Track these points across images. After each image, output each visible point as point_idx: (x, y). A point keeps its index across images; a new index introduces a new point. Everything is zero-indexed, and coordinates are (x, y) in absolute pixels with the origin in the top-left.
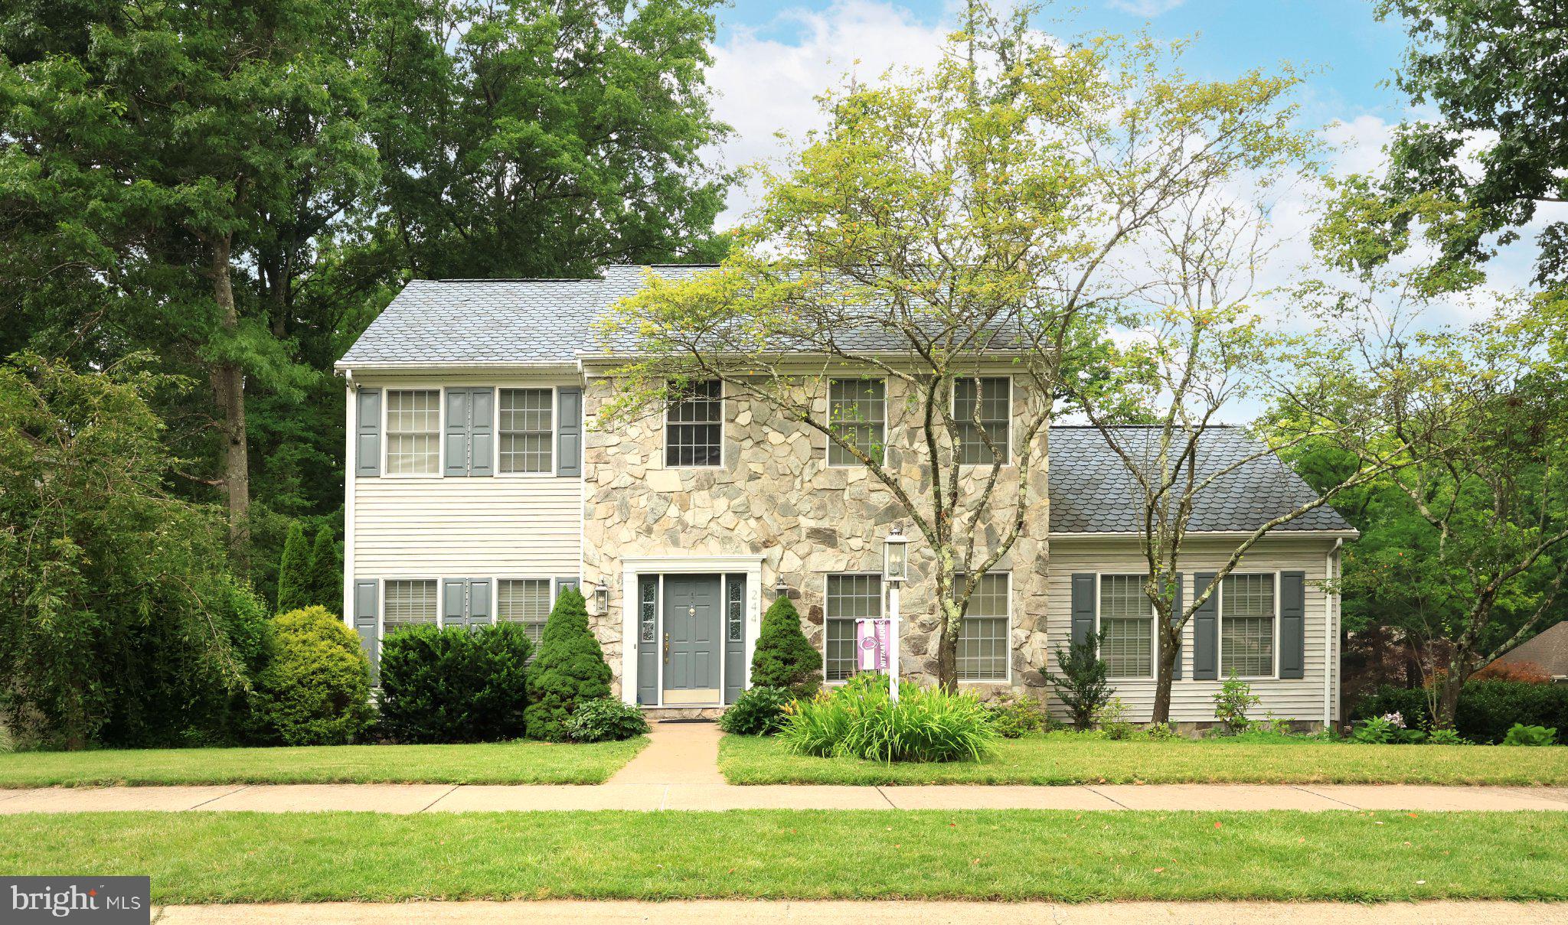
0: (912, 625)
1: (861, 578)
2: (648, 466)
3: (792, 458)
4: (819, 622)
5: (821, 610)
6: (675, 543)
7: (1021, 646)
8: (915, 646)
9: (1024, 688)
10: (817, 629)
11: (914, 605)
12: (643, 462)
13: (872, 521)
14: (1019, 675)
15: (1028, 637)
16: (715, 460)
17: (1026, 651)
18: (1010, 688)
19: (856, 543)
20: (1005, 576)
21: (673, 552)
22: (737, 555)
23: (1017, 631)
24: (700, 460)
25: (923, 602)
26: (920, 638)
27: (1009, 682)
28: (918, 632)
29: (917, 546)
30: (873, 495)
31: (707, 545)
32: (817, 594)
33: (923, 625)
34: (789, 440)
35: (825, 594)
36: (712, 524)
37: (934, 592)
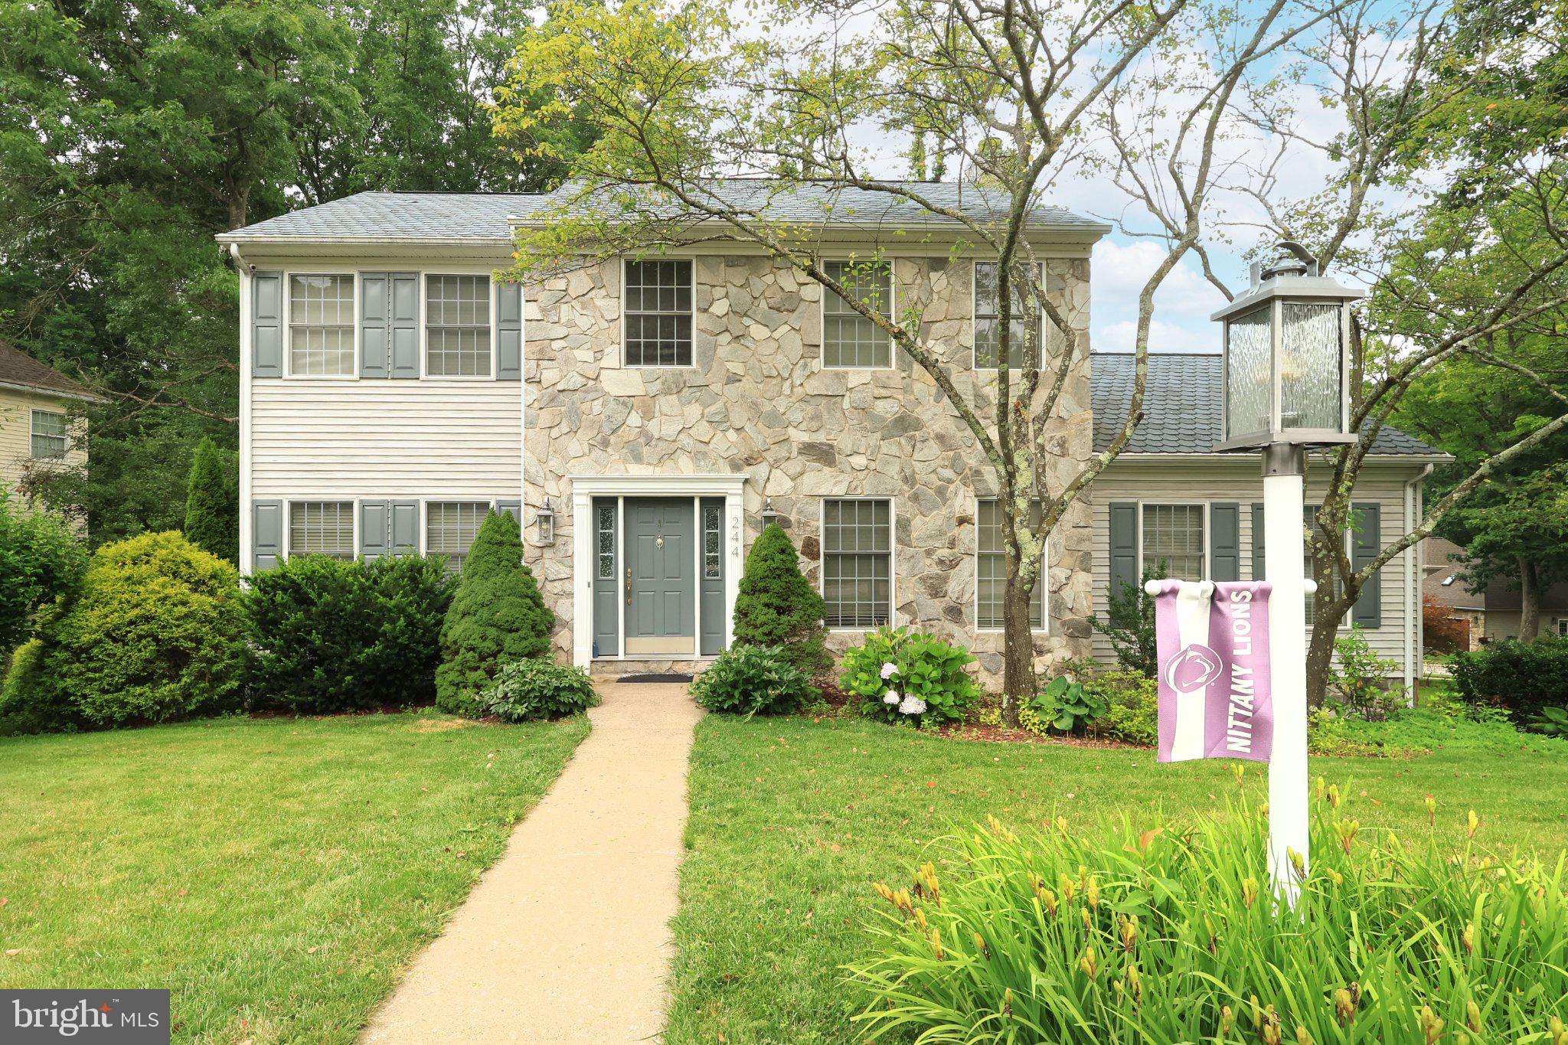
0: (928, 561)
1: (865, 504)
2: (603, 364)
3: (779, 356)
4: (814, 556)
5: (817, 541)
6: (638, 458)
7: (1060, 589)
8: (932, 587)
9: (1064, 640)
10: (813, 565)
11: (930, 537)
12: (596, 360)
13: (878, 435)
14: (1058, 624)
15: (1068, 578)
16: (685, 358)
17: (1067, 594)
18: (1048, 639)
19: (859, 461)
21: (635, 470)
22: (712, 475)
23: (1057, 571)
24: (667, 359)
25: (941, 533)
26: (938, 577)
27: (1046, 630)
28: (936, 570)
29: (933, 465)
30: (880, 403)
31: (676, 462)
32: (812, 523)
33: (941, 562)
34: (776, 335)
35: (821, 523)
36: (682, 436)
37: (954, 522)
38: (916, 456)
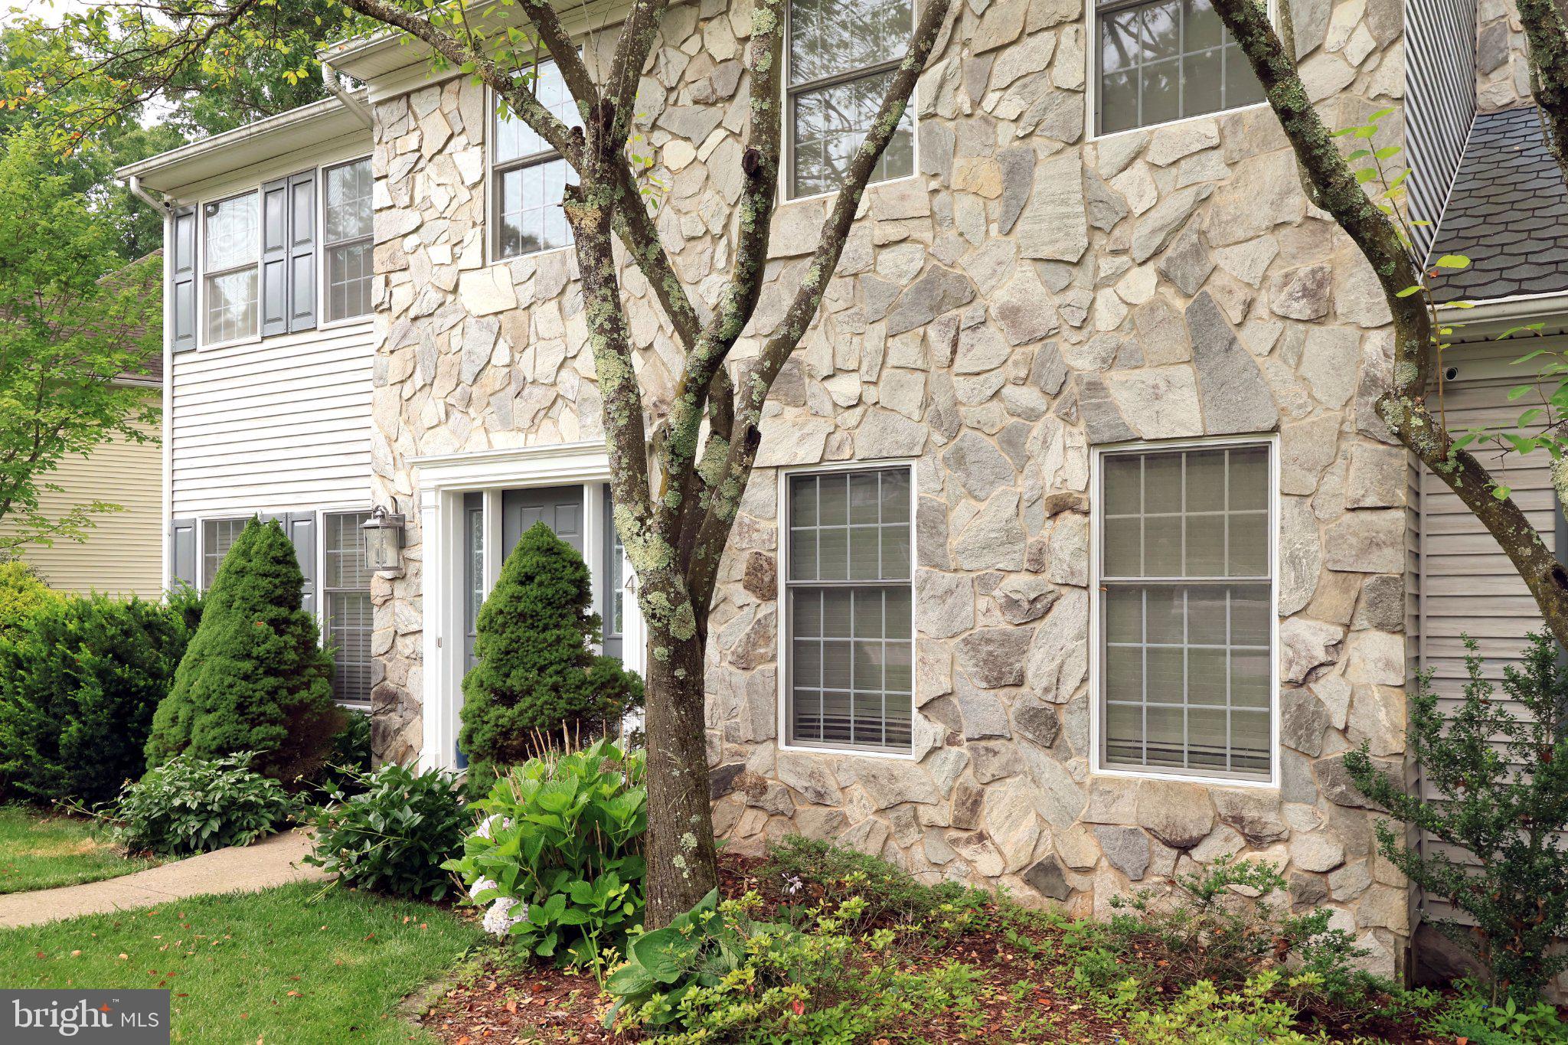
0: (982, 603)
1: (863, 478)
2: (462, 264)
3: (709, 194)
4: (768, 593)
5: (772, 564)
7: (1312, 672)
8: (990, 661)
9: (1326, 811)
10: (766, 609)
11: (987, 546)
12: (455, 258)
13: (881, 328)
14: (1306, 769)
15: (1337, 646)
17: (1329, 690)
18: (1279, 804)
19: (846, 388)
20: (1258, 455)
21: (501, 440)
23: (1299, 626)
25: (1011, 537)
26: (1005, 639)
27: (1274, 784)
28: (1000, 623)
29: (995, 380)
30: (885, 255)
31: (556, 422)
32: (763, 525)
33: (1011, 604)
34: (703, 155)
35: (781, 522)
36: (564, 373)
37: (1041, 510)
38: (962, 363)
